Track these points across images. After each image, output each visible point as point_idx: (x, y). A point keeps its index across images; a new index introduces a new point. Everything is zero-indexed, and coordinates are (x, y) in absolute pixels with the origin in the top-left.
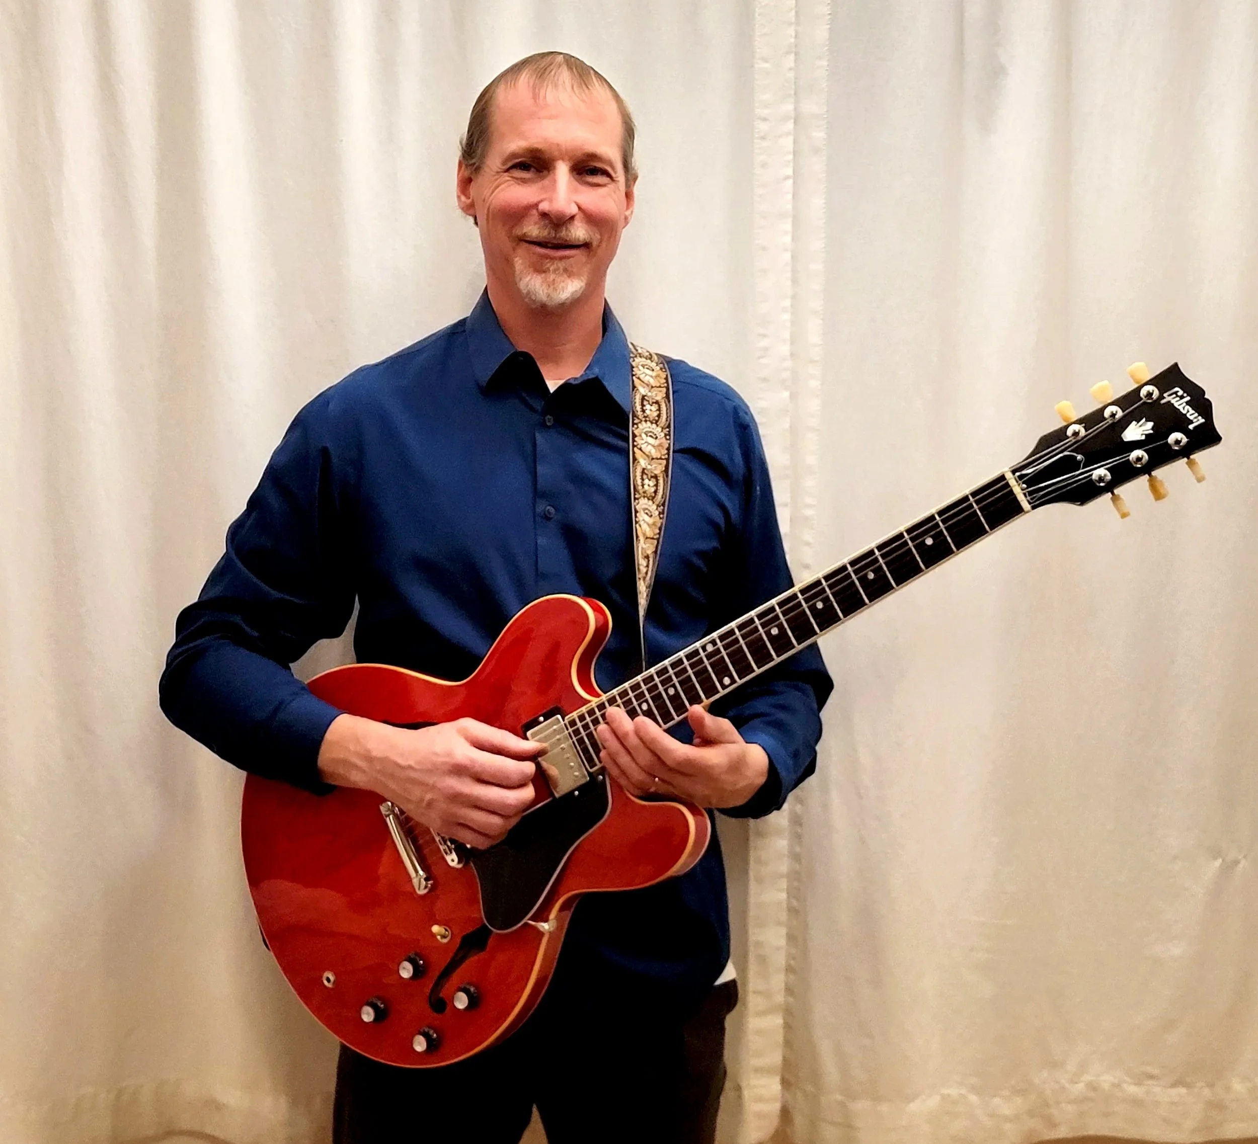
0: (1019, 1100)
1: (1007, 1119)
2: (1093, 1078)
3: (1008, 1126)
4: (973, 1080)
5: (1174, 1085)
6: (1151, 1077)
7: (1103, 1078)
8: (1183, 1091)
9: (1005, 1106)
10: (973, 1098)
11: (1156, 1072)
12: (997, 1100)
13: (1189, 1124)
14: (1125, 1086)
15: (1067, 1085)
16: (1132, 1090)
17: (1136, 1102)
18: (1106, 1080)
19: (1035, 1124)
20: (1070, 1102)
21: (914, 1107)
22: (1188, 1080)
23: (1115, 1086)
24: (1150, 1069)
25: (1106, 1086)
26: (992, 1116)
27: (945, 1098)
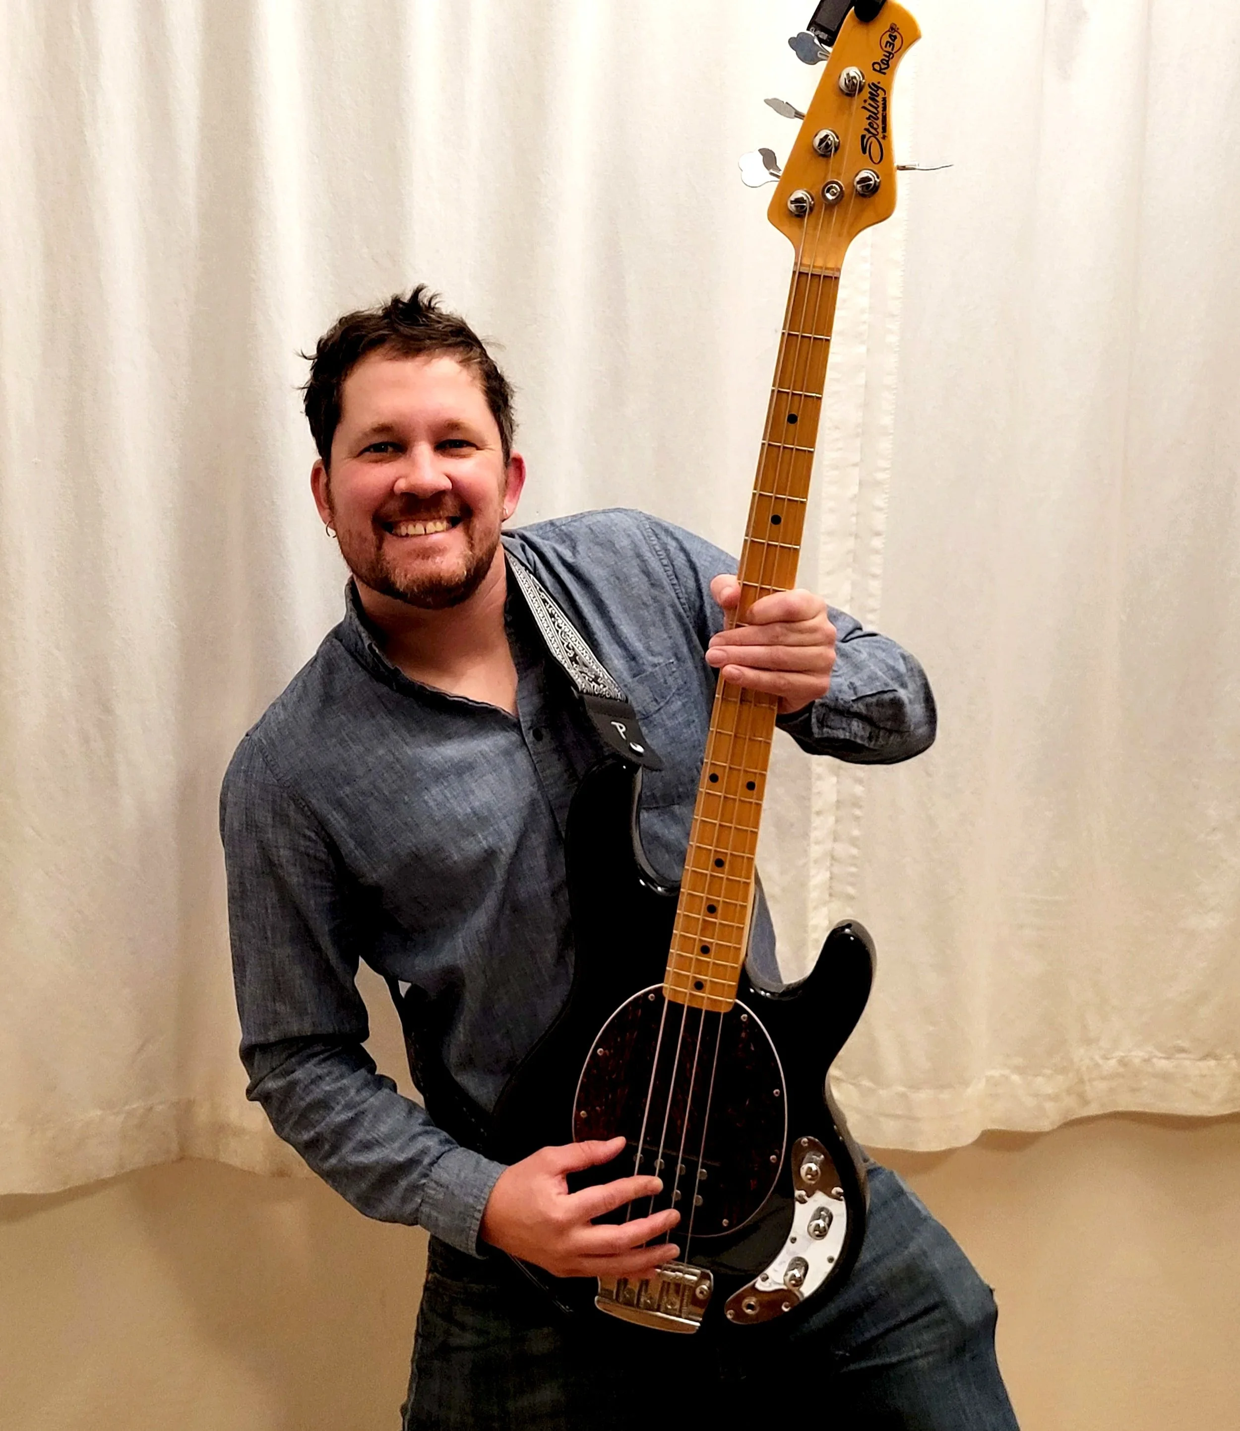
0: (1060, 1078)
1: (1049, 1098)
2: (1122, 1054)
3: (1049, 1106)
4: (1019, 1061)
5: (1205, 1057)
6: (1182, 1050)
7: (1133, 1053)
8: (1212, 1063)
9: (1045, 1085)
10: (1015, 1078)
11: (1185, 1044)
12: (1040, 1080)
13: (1217, 1096)
14: (1155, 1060)
15: (1101, 1062)
16: (1162, 1064)
17: (1166, 1077)
18: (1137, 1056)
19: (1070, 1102)
20: (1103, 1078)
21: (969, 1091)
22: (1218, 1051)
23: (1147, 1061)
24: (1180, 1043)
25: (1137, 1061)
26: (1036, 1095)
27: (989, 1079)
